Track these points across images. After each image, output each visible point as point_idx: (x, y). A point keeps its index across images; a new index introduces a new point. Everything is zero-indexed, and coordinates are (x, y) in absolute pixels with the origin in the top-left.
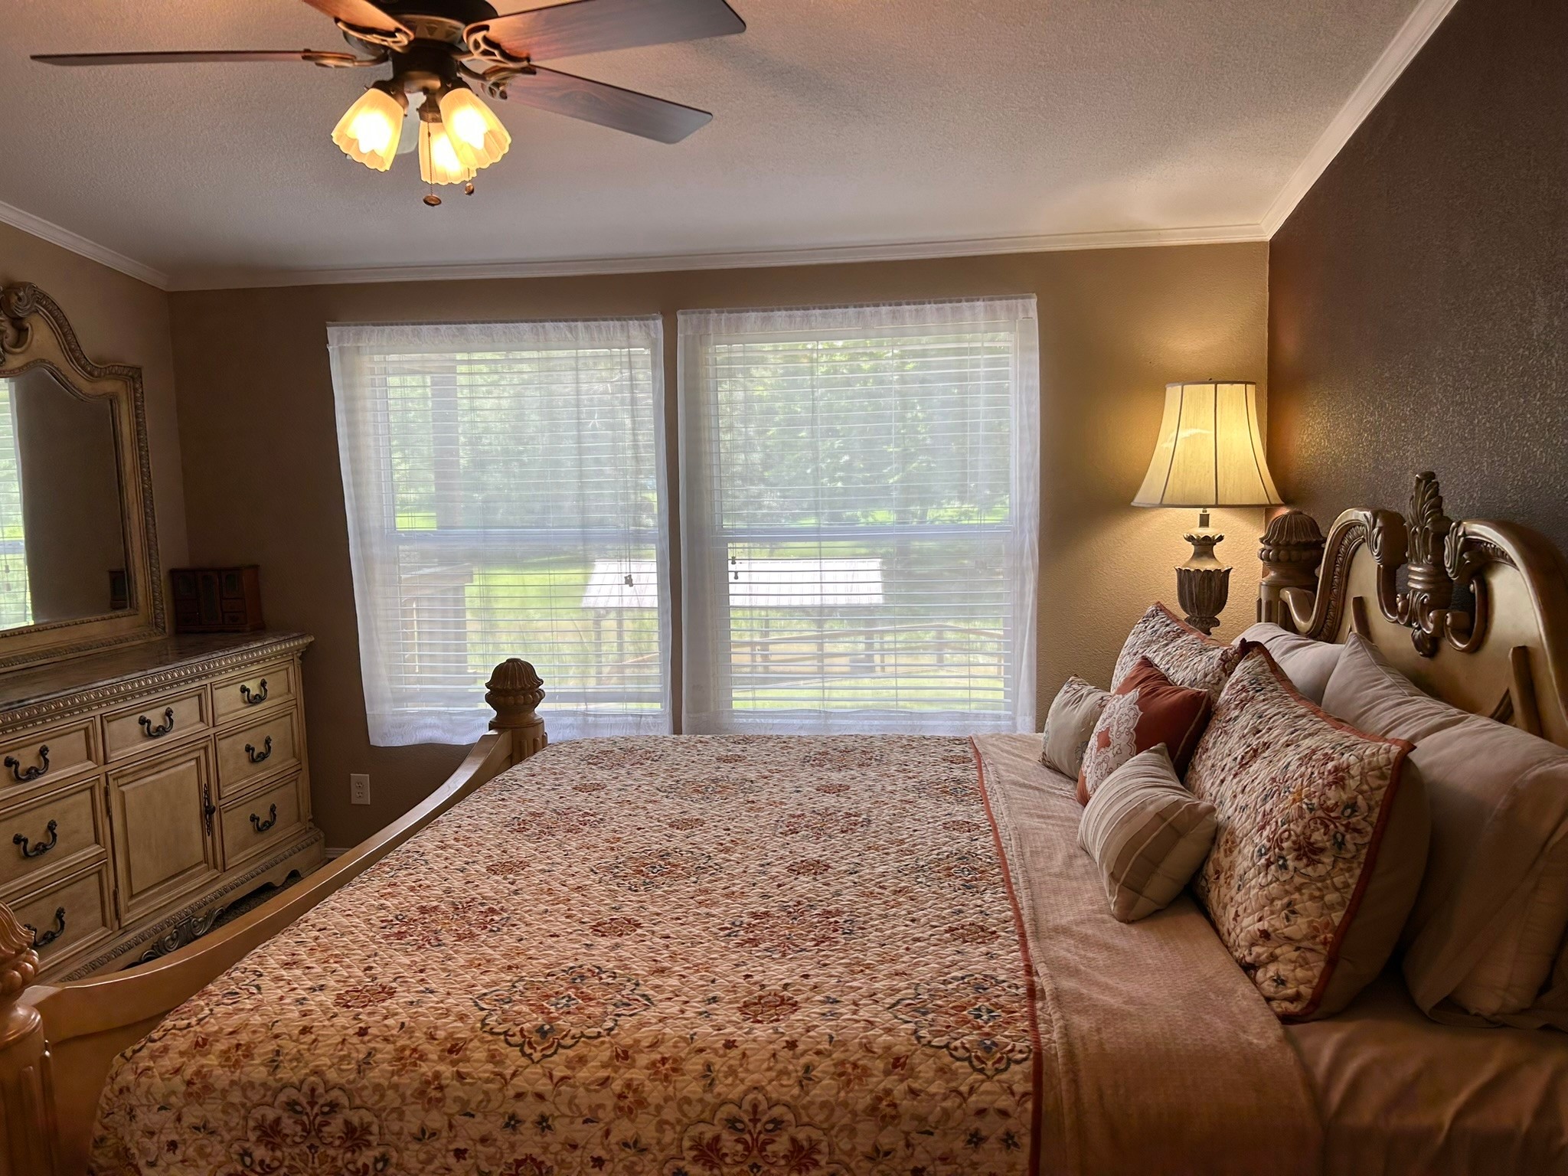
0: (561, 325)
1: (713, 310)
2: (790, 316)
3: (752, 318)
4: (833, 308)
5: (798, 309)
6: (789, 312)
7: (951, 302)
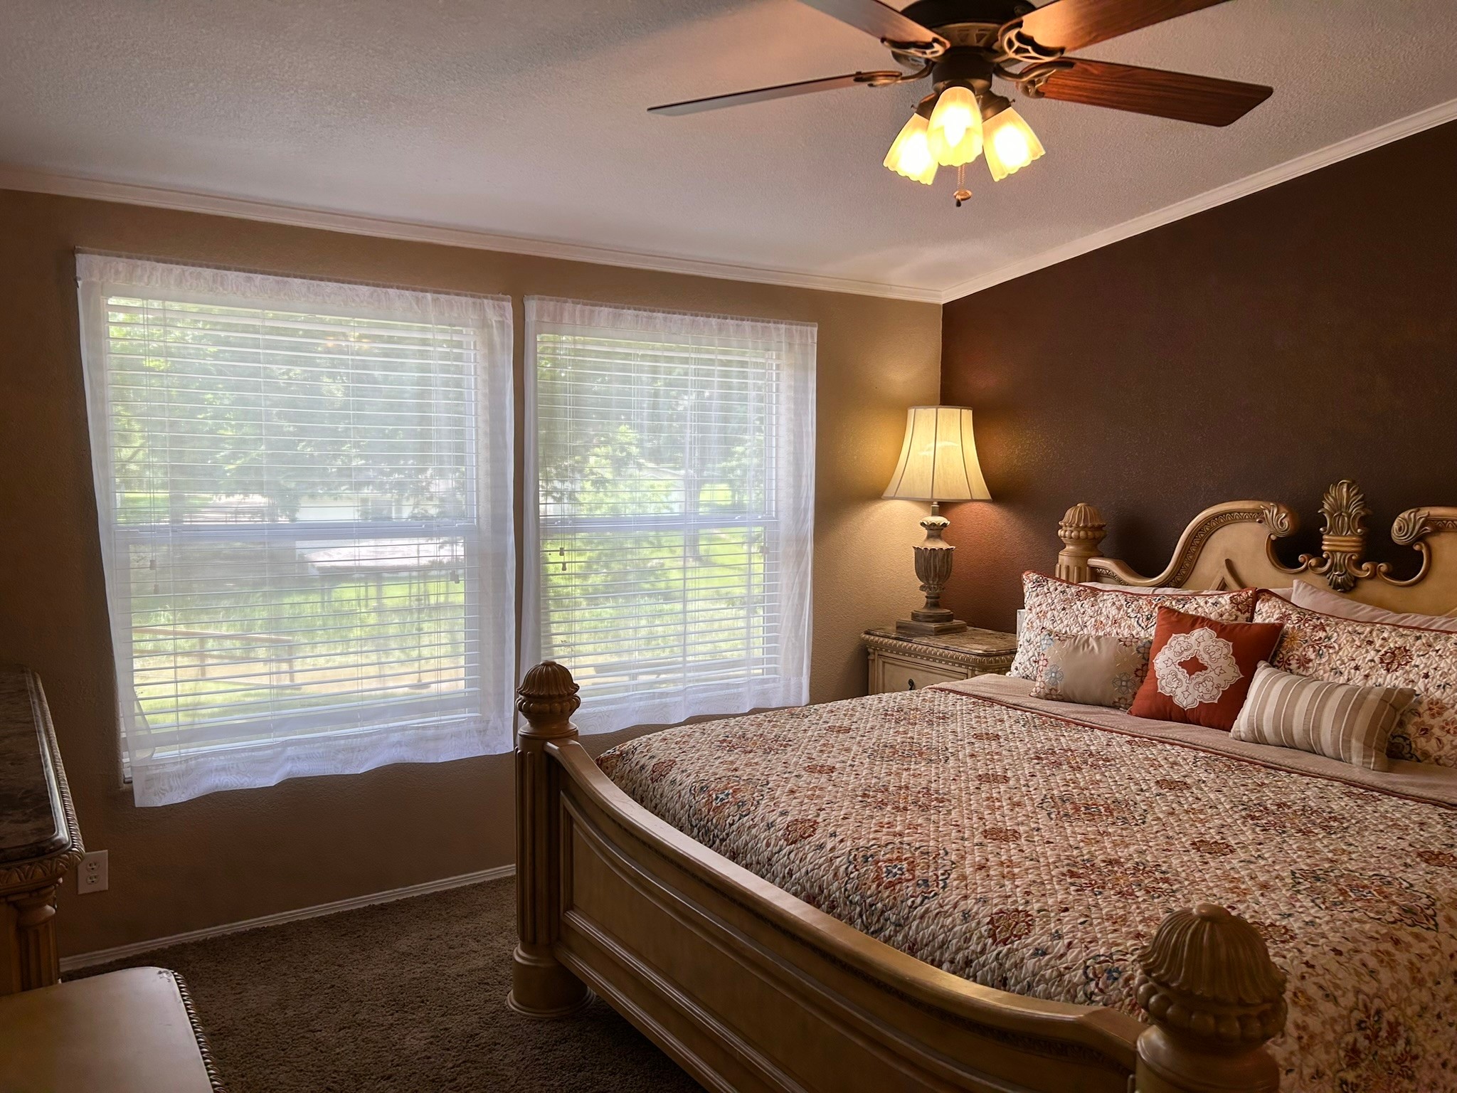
0: (407, 293)
1: (569, 300)
2: (637, 316)
3: (604, 313)
4: (674, 313)
5: (645, 310)
6: (637, 312)
7: (763, 322)
